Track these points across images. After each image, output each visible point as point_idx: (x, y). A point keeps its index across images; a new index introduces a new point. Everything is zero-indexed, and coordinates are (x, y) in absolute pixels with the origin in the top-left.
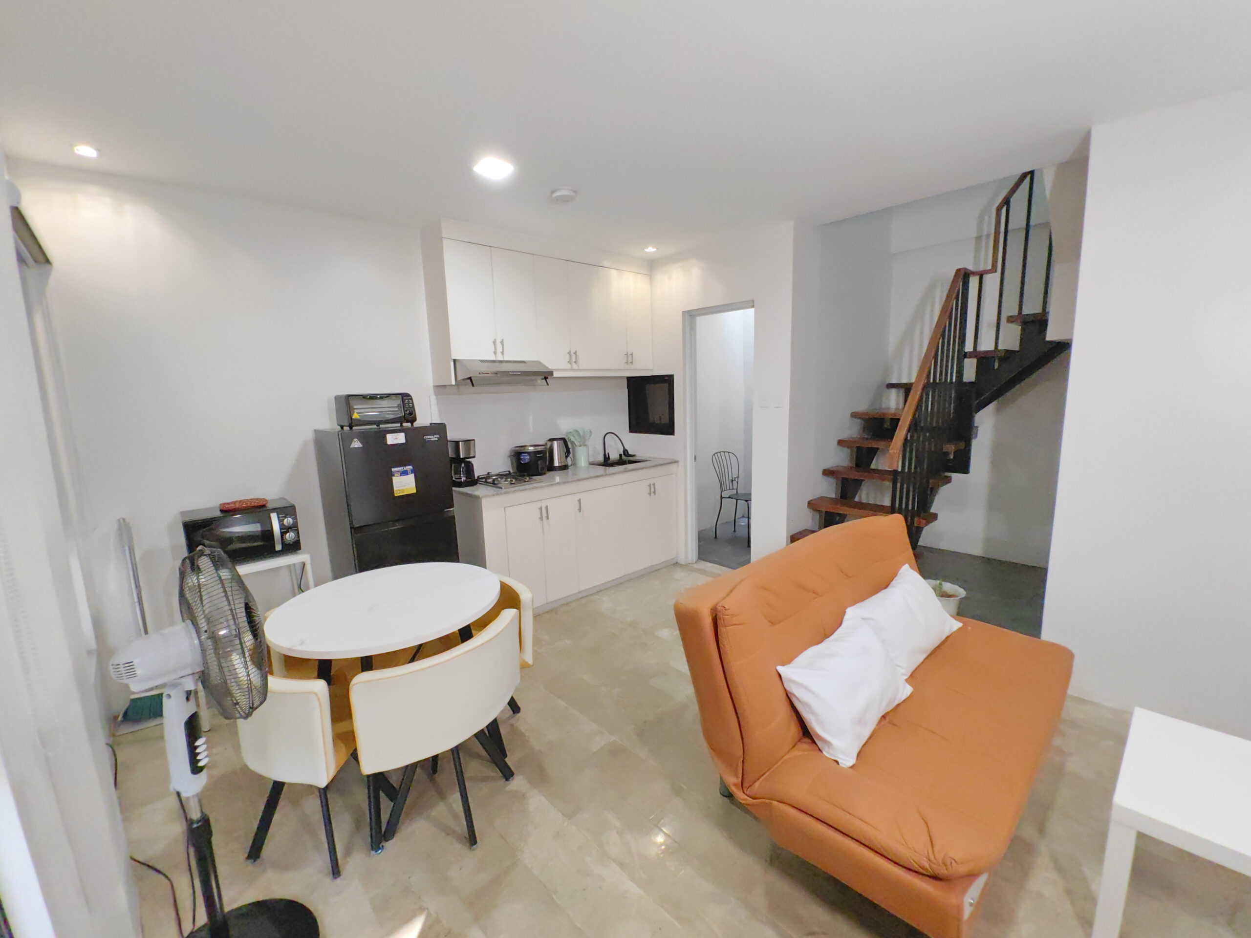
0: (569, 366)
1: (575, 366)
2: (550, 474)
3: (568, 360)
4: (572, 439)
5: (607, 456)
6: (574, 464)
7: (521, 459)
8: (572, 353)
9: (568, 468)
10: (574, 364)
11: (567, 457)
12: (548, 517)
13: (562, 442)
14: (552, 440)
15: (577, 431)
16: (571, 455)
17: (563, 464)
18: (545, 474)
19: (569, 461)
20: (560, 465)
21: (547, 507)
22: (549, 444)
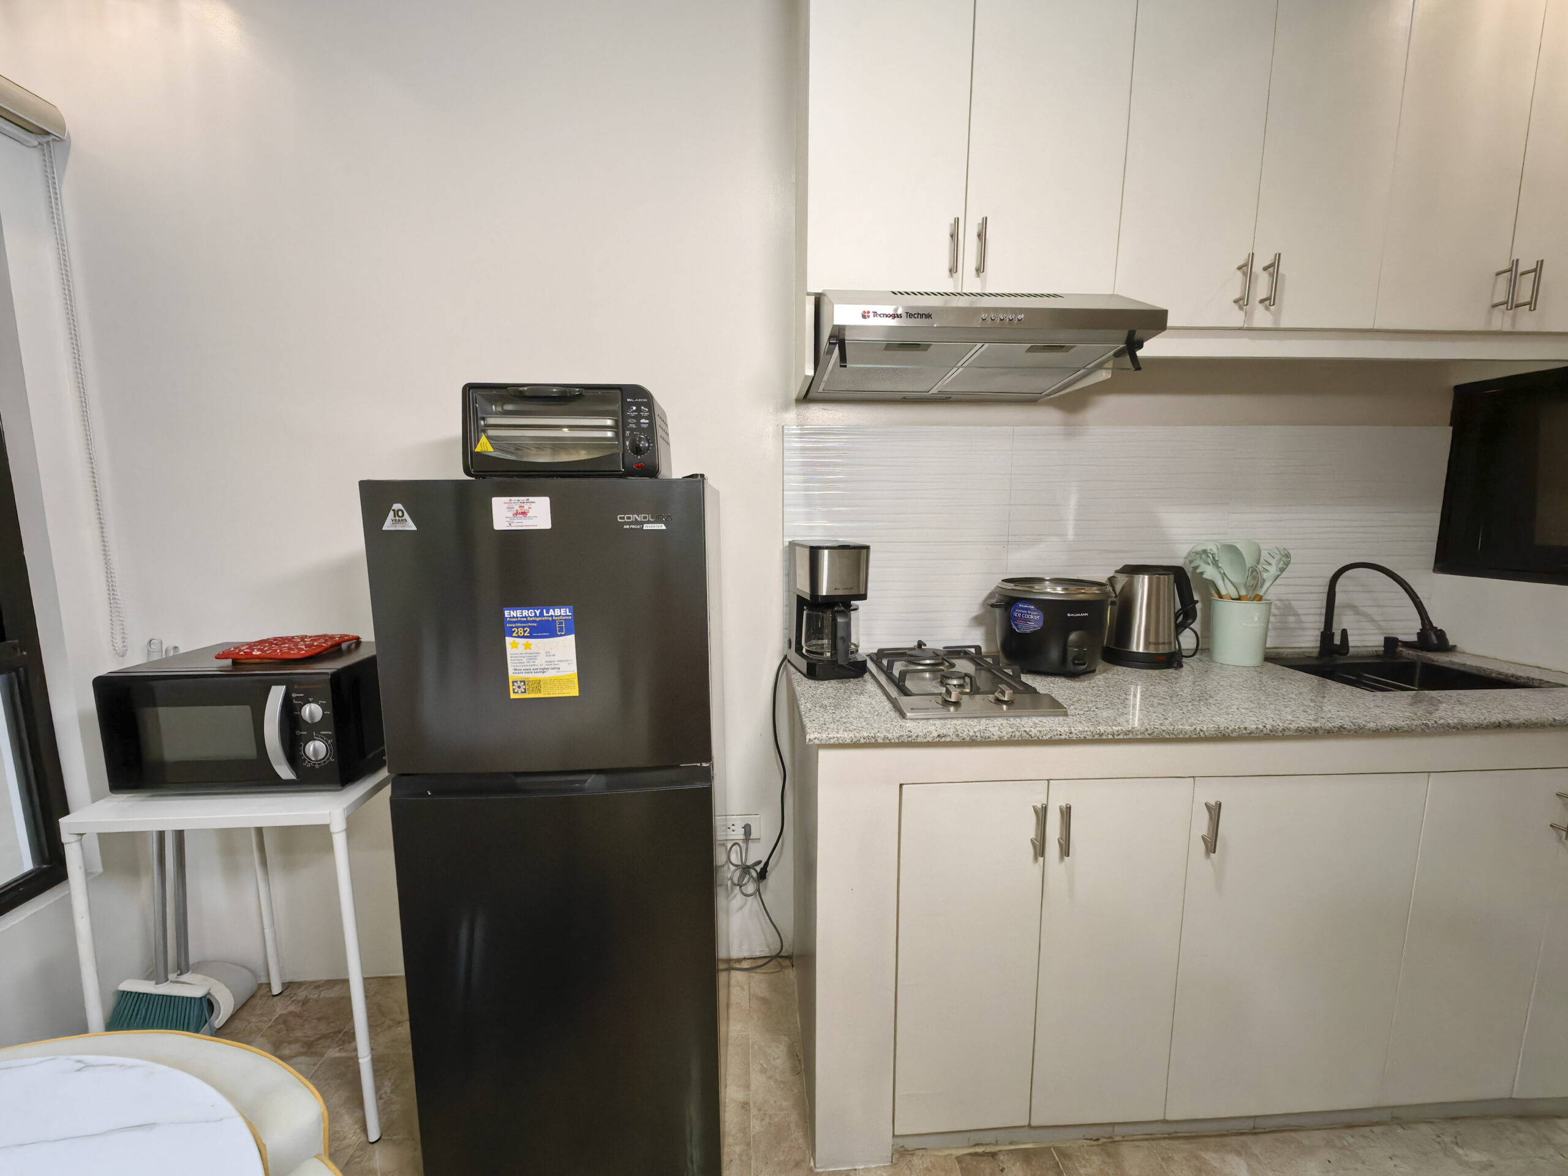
0: (1237, 318)
1: (1262, 318)
2: (1107, 677)
3: (1237, 296)
4: (1210, 572)
5: (1337, 640)
6: (1204, 648)
7: (1016, 619)
8: (1258, 267)
9: (1180, 666)
10: (1260, 309)
11: (1180, 628)
12: (1065, 850)
13: (1167, 580)
14: (1133, 570)
15: (1232, 550)
16: (1196, 625)
17: (1162, 649)
18: (1090, 672)
19: (1187, 640)
20: (1152, 650)
21: (1066, 813)
22: (1122, 580)
